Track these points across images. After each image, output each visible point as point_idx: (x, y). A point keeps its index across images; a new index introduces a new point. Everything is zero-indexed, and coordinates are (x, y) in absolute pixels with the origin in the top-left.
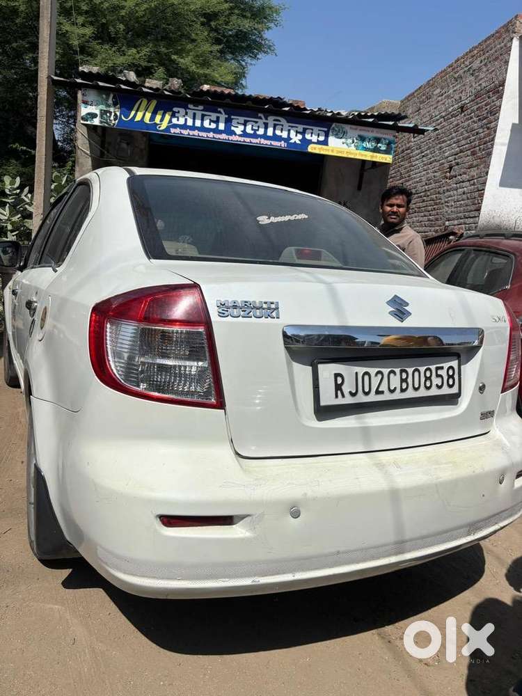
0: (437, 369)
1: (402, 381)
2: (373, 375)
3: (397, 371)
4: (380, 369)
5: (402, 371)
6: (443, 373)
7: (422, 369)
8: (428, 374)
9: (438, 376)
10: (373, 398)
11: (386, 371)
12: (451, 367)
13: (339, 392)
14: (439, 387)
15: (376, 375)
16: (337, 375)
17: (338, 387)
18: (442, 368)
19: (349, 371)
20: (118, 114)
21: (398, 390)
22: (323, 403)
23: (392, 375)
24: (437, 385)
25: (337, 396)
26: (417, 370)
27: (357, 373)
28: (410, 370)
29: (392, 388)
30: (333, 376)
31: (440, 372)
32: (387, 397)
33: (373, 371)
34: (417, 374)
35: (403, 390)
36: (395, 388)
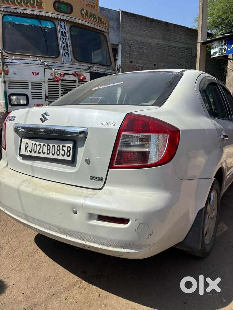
0: (63, 146)
1: (48, 149)
2: (38, 145)
3: (46, 145)
4: (40, 143)
5: (48, 145)
6: (65, 149)
7: (56, 146)
8: (58, 148)
9: (63, 150)
10: (37, 155)
11: (42, 144)
12: (69, 147)
13: (26, 150)
14: (63, 155)
15: (39, 145)
16: (27, 143)
17: (26, 148)
18: (65, 146)
19: (30, 142)
20: (226, 48)
21: (46, 153)
22: (21, 153)
23: (44, 146)
24: (62, 154)
25: (25, 151)
26: (54, 146)
27: (32, 144)
28: (51, 145)
29: (44, 152)
30: (25, 144)
31: (64, 148)
32: (42, 155)
33: (38, 143)
34: (54, 147)
35: (48, 154)
36: (45, 152)
